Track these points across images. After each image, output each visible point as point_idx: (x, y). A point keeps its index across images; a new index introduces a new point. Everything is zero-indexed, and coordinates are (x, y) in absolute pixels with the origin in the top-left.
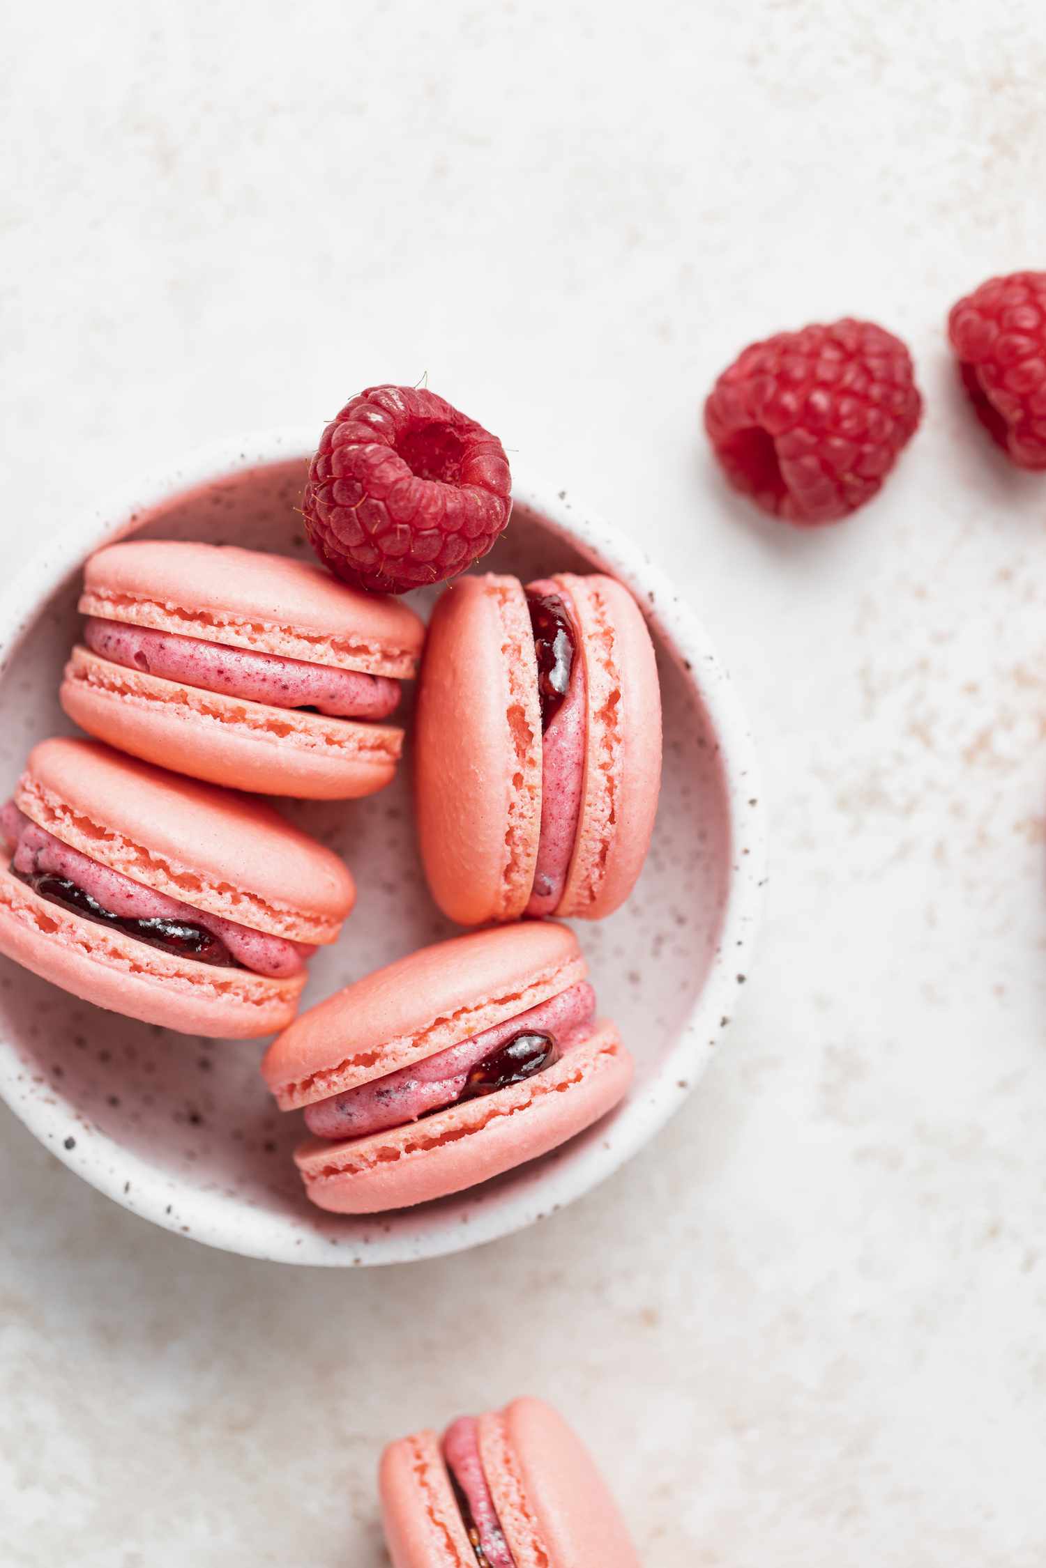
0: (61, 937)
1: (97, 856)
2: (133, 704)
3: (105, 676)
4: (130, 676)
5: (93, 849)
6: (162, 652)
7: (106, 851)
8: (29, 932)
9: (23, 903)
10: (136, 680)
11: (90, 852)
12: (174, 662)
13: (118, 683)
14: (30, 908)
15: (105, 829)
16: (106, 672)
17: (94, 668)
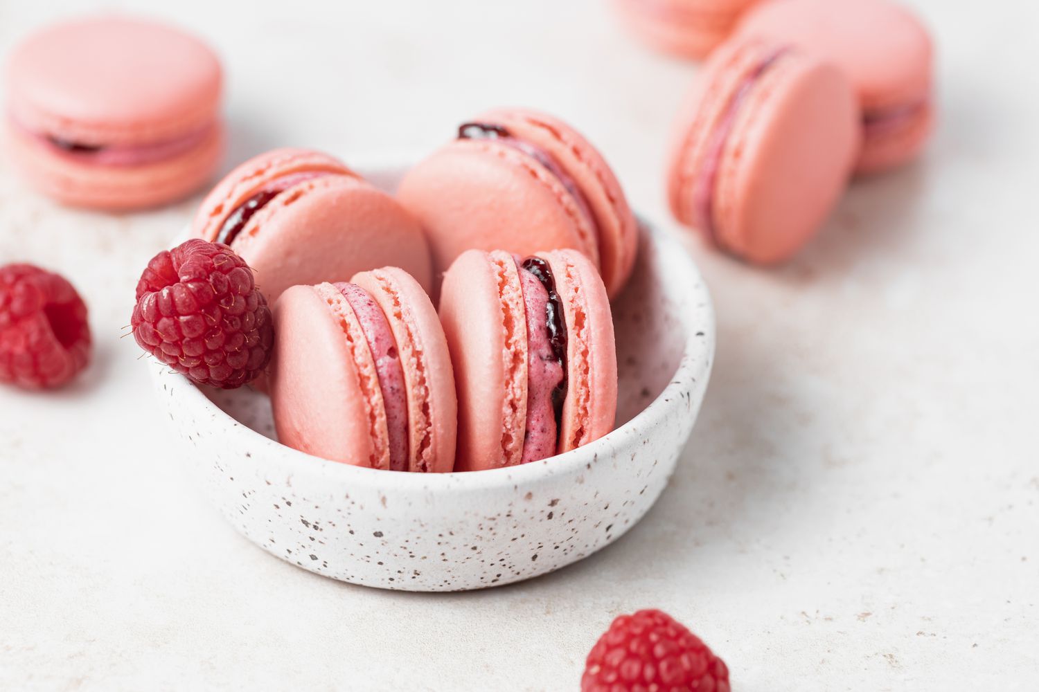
0: (581, 303)
1: (521, 306)
2: (420, 343)
3: (416, 376)
4: (405, 355)
5: (519, 310)
6: (379, 337)
7: (515, 302)
8: (591, 322)
9: (578, 340)
10: (405, 348)
11: (522, 311)
12: (381, 328)
13: (414, 360)
14: (578, 335)
15: (503, 309)
16: (413, 375)
17: (416, 391)
